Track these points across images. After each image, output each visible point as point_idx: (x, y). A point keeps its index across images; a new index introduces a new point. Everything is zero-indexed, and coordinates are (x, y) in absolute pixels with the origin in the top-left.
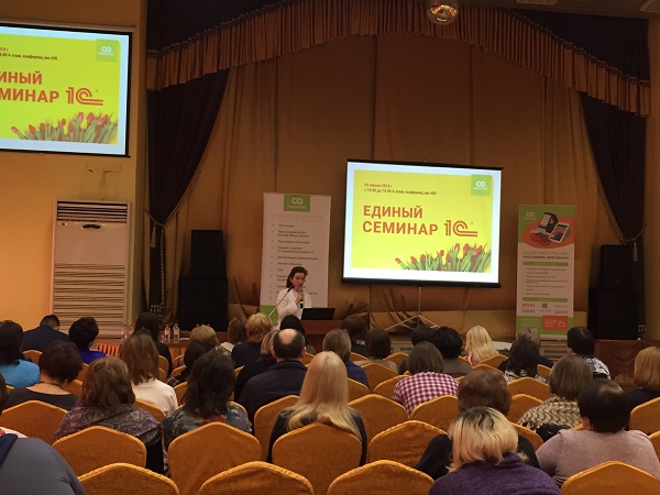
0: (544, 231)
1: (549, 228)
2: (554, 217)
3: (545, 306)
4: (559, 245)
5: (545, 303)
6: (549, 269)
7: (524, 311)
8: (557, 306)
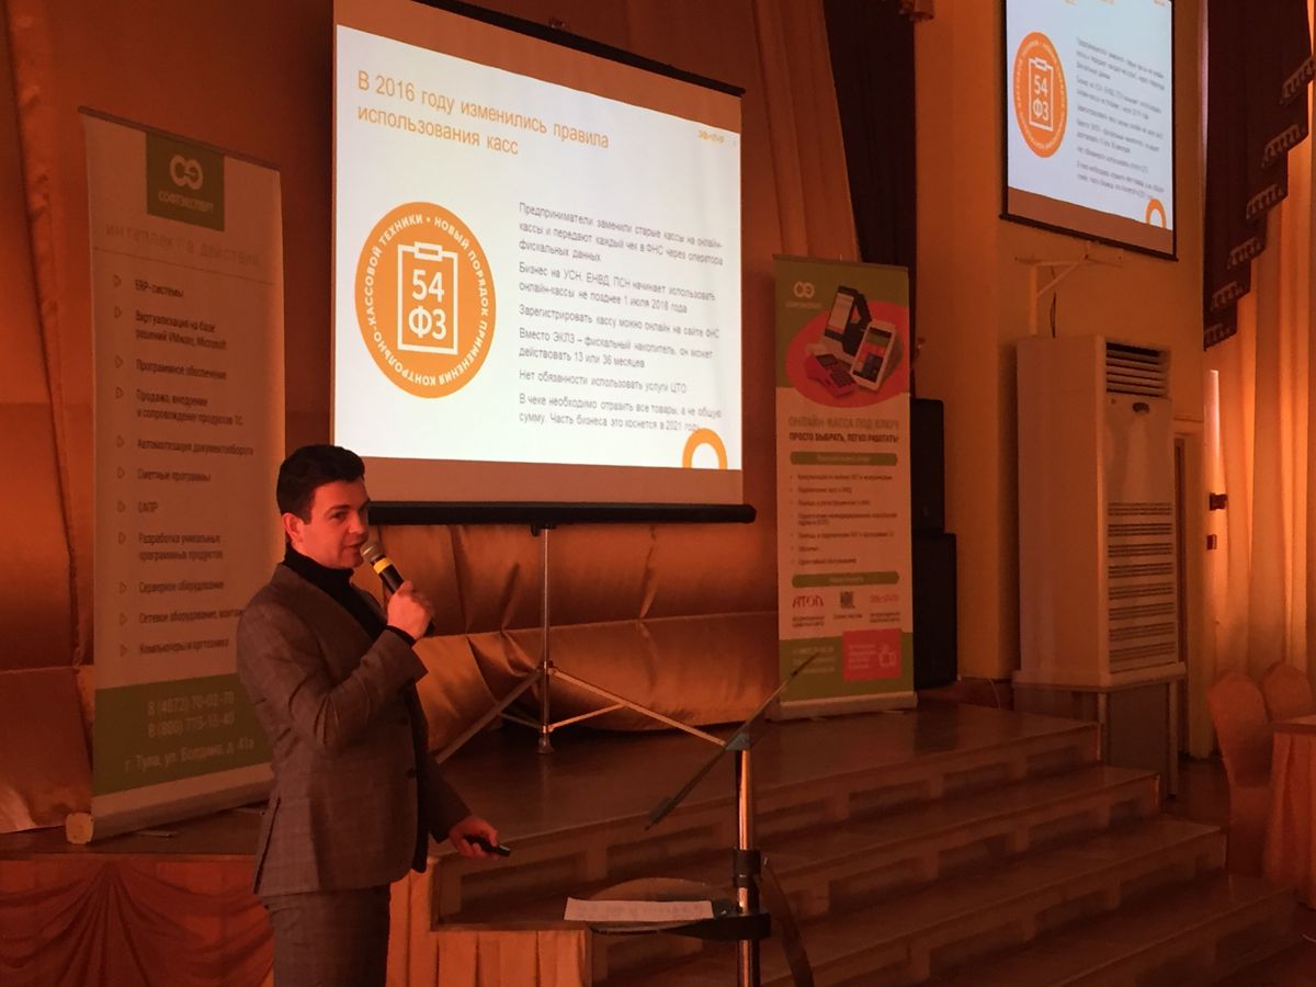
0: (836, 349)
1: (851, 339)
2: (860, 303)
3: (847, 600)
4: (875, 397)
5: (848, 589)
6: (854, 477)
7: (799, 623)
8: (875, 599)
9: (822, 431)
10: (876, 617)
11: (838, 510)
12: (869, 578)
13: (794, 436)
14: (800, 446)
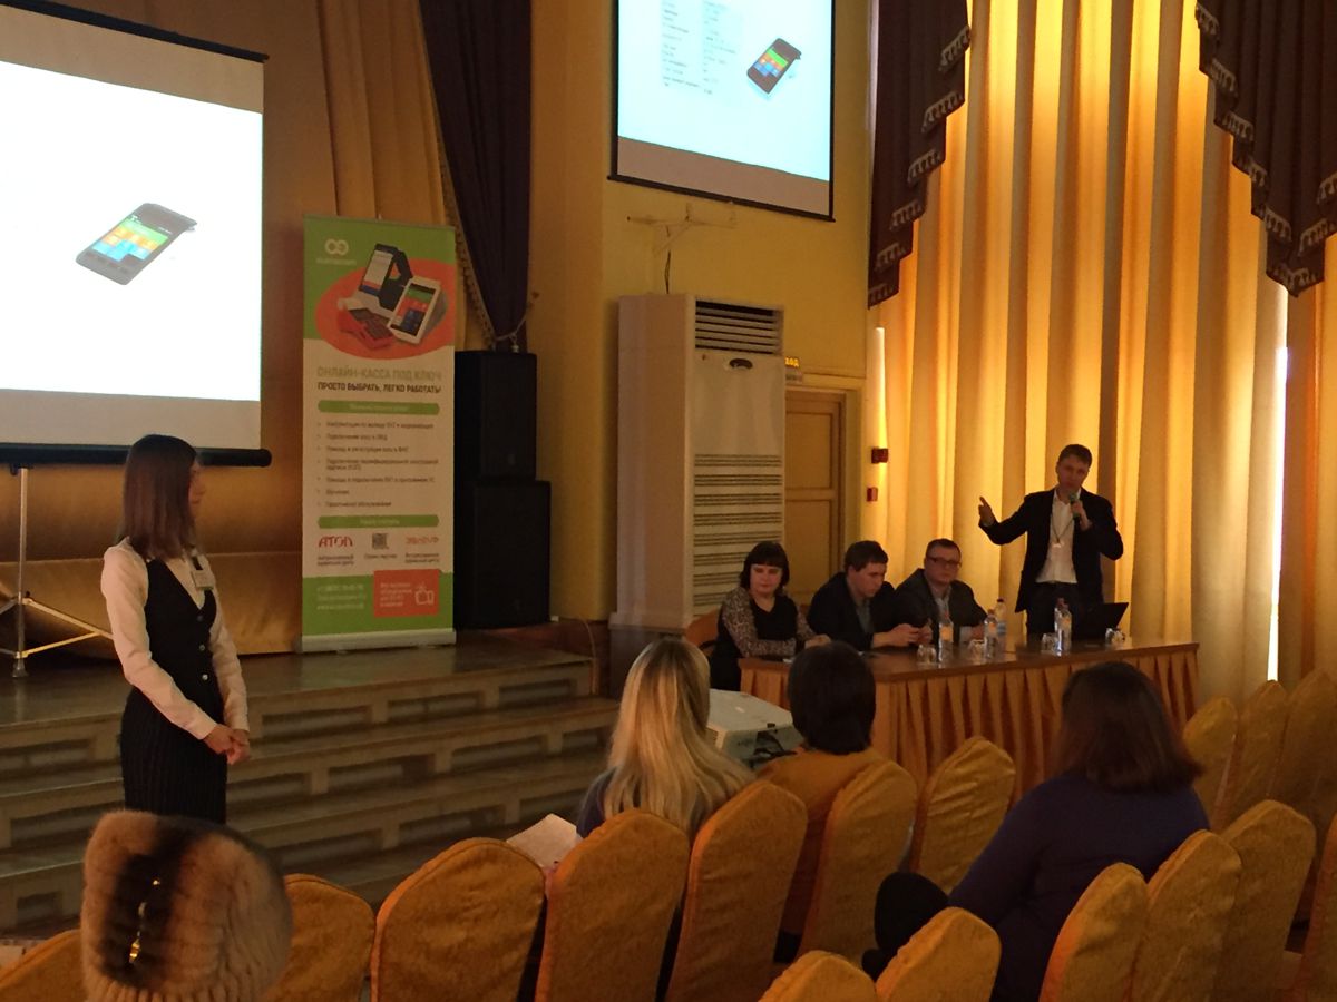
0: (373, 304)
3: (379, 541)
4: (414, 350)
5: (380, 531)
6: (389, 425)
7: (324, 561)
8: (412, 541)
9: (355, 380)
10: (410, 558)
11: (372, 456)
12: (405, 521)
13: (323, 385)
14: (328, 395)
